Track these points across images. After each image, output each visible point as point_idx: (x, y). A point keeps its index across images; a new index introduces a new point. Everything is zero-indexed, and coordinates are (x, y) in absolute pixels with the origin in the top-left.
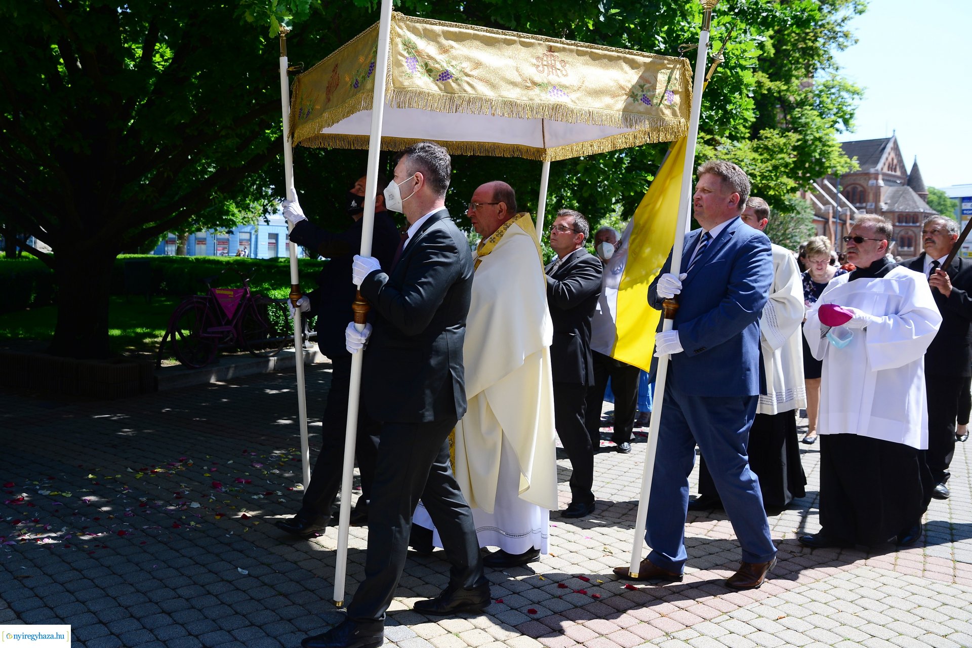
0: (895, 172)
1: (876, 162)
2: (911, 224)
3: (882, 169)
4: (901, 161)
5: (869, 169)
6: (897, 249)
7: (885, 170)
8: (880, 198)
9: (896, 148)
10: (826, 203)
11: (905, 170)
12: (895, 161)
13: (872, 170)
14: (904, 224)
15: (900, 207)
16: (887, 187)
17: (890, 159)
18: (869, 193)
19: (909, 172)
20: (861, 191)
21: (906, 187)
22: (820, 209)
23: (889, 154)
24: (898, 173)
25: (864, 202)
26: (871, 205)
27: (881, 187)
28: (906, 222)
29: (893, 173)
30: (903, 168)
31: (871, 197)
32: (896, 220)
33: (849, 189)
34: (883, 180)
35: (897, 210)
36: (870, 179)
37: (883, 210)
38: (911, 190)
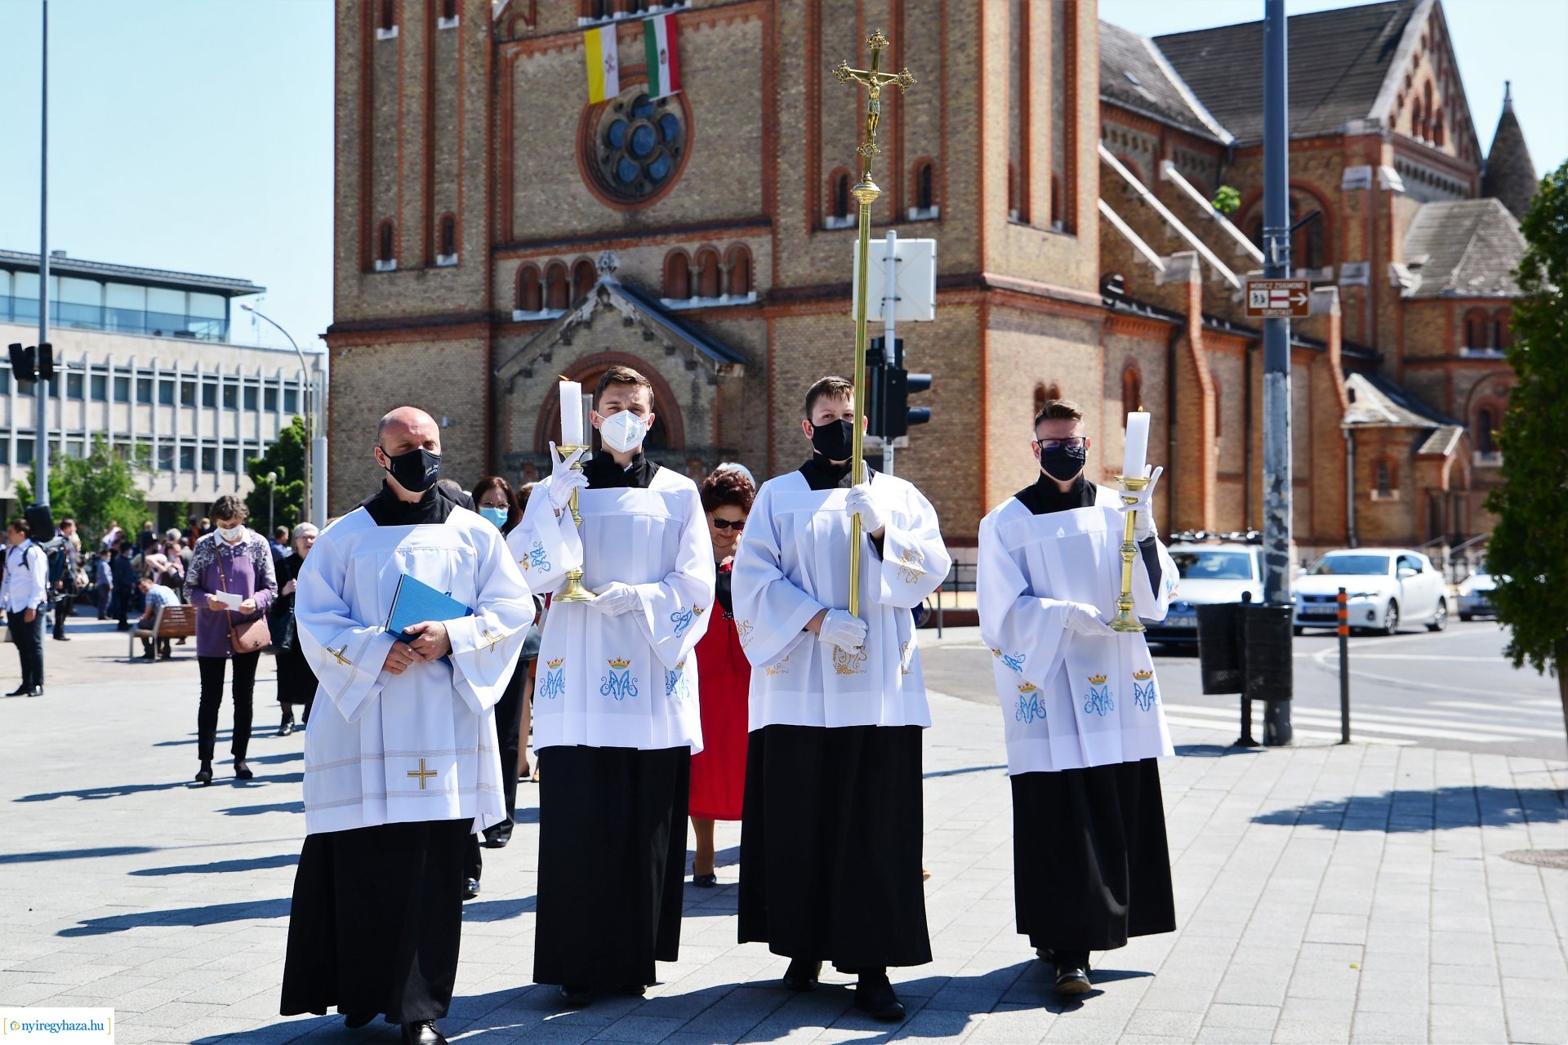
0: (1439, 139)
1: (1370, 93)
3: (1393, 121)
4: (1456, 97)
5: (1342, 120)
6: (1471, 461)
8: (1389, 244)
9: (1440, 42)
10: (1171, 246)
11: (1475, 139)
12: (1437, 97)
13: (1356, 127)
14: (1490, 351)
15: (1470, 281)
16: (1415, 200)
17: (1419, 82)
18: (1345, 220)
21: (1481, 200)
23: (1415, 65)
24: (1450, 147)
25: (1327, 263)
26: (1358, 273)
27: (1392, 192)
28: (1498, 346)
29: (1433, 145)
30: (1465, 125)
31: (1355, 237)
32: (1459, 337)
34: (1398, 167)
35: (1461, 292)
36: (1346, 162)
37: (1405, 293)
38: (1504, 212)
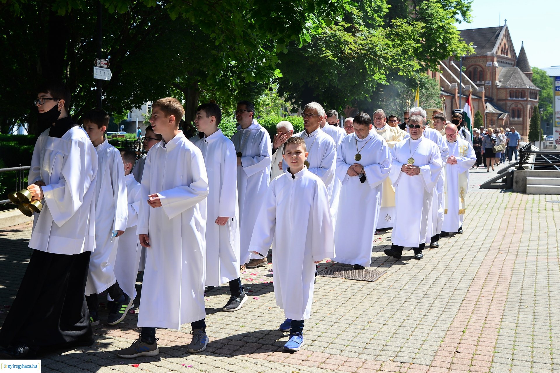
0: (507, 55)
1: (492, 47)
2: (520, 99)
3: (497, 53)
4: (511, 46)
5: (486, 53)
6: (510, 120)
7: (499, 53)
8: (495, 77)
9: (507, 35)
10: (452, 81)
11: (515, 54)
12: (507, 46)
13: (489, 54)
14: (514, 98)
15: (511, 85)
16: (501, 68)
17: (503, 44)
18: (487, 72)
19: (517, 55)
20: (481, 71)
21: (515, 67)
22: (448, 86)
23: (502, 40)
24: (509, 56)
25: (483, 80)
26: (489, 83)
27: (496, 67)
28: (516, 97)
29: (505, 56)
30: (513, 51)
31: (488, 76)
32: (508, 95)
33: (471, 69)
34: (498, 61)
35: (509, 87)
36: (487, 61)
37: (498, 87)
38: (519, 70)
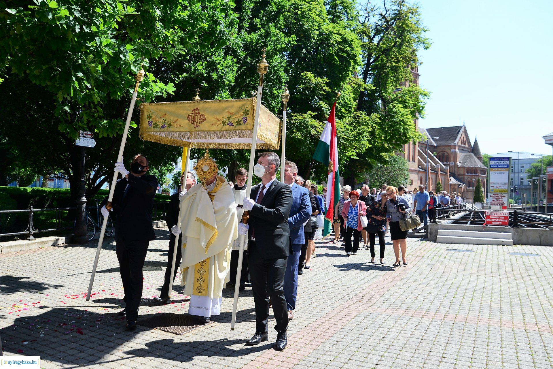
0: (465, 145)
1: (455, 139)
2: (474, 174)
3: (458, 143)
4: (468, 139)
5: (451, 143)
6: (466, 188)
7: (460, 144)
8: (457, 160)
9: (465, 132)
10: (427, 161)
11: (471, 144)
12: (465, 139)
13: (452, 144)
14: (470, 174)
15: (468, 165)
16: (461, 153)
17: (462, 138)
18: (451, 156)
19: (472, 145)
20: (447, 155)
21: (471, 153)
22: (424, 165)
23: (462, 135)
24: (467, 146)
25: (448, 161)
26: (452, 163)
27: (457, 153)
28: (471, 173)
29: (464, 146)
30: (469, 143)
31: (452, 159)
32: (466, 172)
33: (440, 154)
34: (458, 149)
35: (466, 166)
36: (451, 149)
37: (458, 166)
38: (473, 155)
